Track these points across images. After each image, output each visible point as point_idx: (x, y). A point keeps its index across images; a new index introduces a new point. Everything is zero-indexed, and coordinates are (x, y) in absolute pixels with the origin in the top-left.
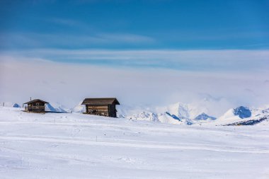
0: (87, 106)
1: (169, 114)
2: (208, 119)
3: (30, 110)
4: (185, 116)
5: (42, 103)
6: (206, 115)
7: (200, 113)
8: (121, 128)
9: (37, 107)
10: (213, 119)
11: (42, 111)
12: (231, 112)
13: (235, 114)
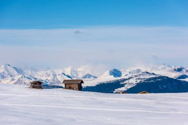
0: (65, 84)
1: (64, 74)
2: (92, 78)
3: (34, 87)
4: (75, 76)
5: (40, 83)
6: (90, 75)
7: (86, 74)
8: (91, 99)
9: (37, 86)
10: (95, 77)
11: (40, 88)
12: (107, 73)
13: (111, 74)
